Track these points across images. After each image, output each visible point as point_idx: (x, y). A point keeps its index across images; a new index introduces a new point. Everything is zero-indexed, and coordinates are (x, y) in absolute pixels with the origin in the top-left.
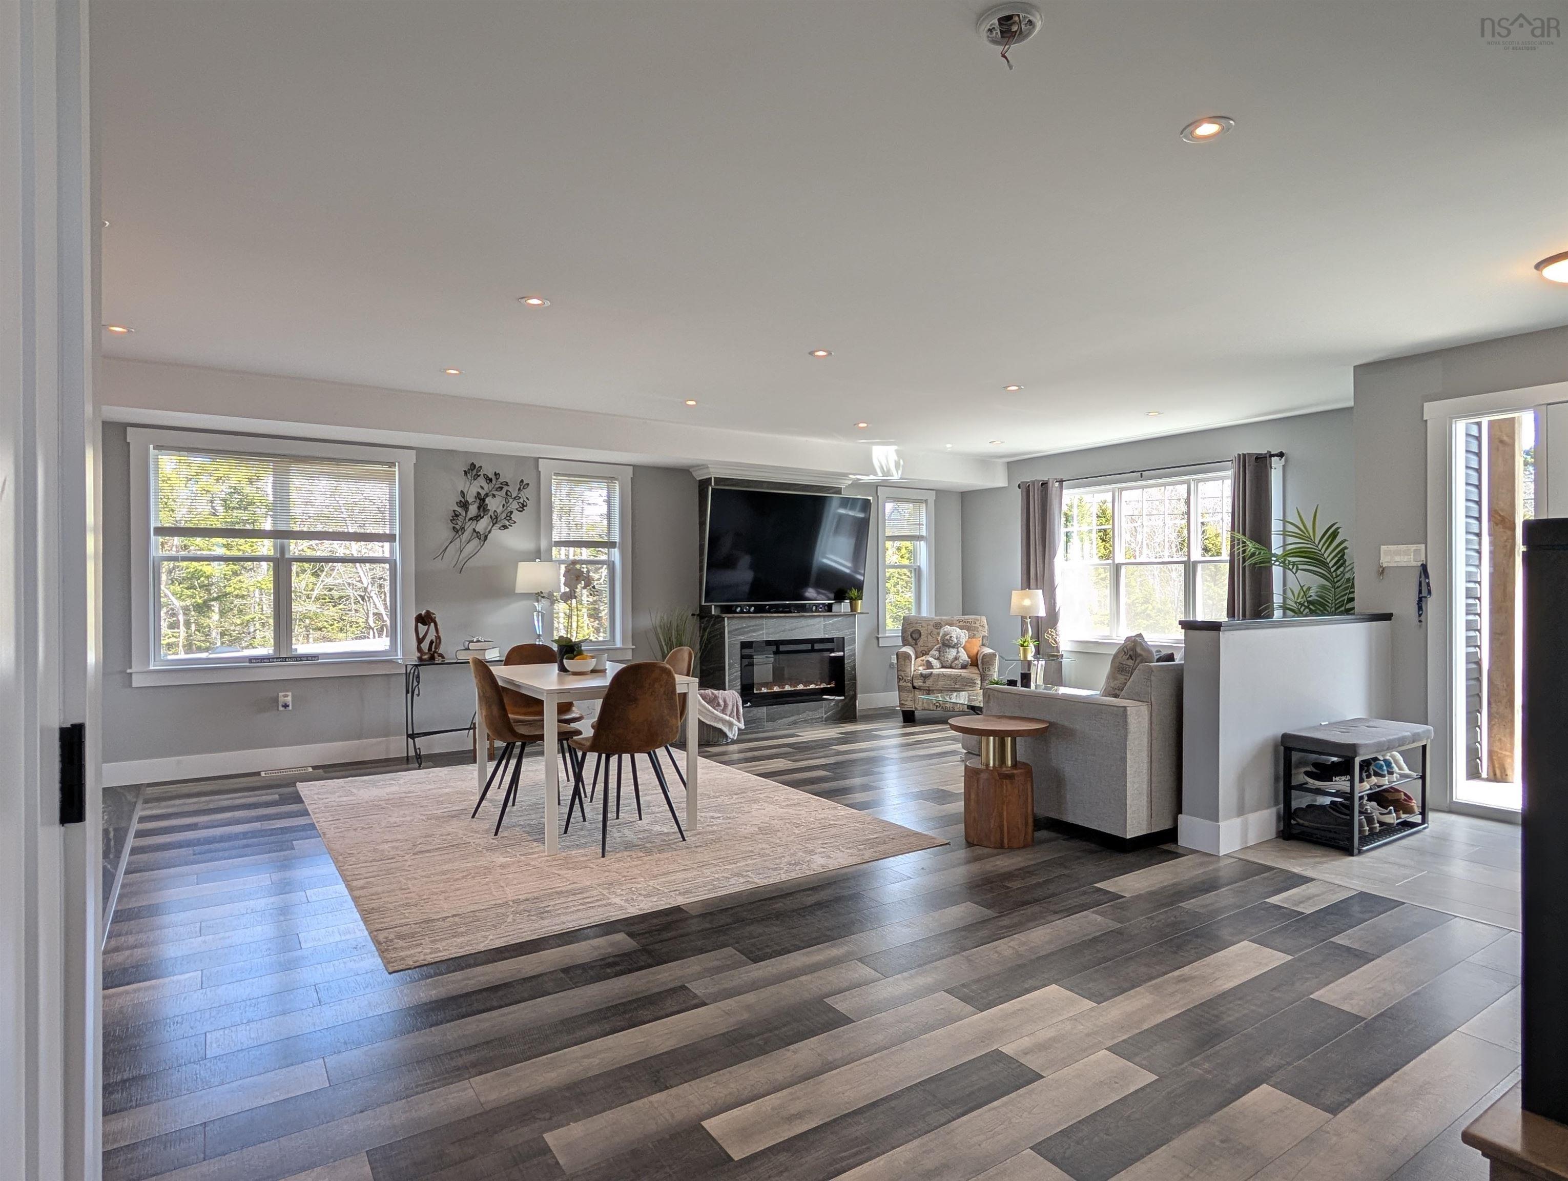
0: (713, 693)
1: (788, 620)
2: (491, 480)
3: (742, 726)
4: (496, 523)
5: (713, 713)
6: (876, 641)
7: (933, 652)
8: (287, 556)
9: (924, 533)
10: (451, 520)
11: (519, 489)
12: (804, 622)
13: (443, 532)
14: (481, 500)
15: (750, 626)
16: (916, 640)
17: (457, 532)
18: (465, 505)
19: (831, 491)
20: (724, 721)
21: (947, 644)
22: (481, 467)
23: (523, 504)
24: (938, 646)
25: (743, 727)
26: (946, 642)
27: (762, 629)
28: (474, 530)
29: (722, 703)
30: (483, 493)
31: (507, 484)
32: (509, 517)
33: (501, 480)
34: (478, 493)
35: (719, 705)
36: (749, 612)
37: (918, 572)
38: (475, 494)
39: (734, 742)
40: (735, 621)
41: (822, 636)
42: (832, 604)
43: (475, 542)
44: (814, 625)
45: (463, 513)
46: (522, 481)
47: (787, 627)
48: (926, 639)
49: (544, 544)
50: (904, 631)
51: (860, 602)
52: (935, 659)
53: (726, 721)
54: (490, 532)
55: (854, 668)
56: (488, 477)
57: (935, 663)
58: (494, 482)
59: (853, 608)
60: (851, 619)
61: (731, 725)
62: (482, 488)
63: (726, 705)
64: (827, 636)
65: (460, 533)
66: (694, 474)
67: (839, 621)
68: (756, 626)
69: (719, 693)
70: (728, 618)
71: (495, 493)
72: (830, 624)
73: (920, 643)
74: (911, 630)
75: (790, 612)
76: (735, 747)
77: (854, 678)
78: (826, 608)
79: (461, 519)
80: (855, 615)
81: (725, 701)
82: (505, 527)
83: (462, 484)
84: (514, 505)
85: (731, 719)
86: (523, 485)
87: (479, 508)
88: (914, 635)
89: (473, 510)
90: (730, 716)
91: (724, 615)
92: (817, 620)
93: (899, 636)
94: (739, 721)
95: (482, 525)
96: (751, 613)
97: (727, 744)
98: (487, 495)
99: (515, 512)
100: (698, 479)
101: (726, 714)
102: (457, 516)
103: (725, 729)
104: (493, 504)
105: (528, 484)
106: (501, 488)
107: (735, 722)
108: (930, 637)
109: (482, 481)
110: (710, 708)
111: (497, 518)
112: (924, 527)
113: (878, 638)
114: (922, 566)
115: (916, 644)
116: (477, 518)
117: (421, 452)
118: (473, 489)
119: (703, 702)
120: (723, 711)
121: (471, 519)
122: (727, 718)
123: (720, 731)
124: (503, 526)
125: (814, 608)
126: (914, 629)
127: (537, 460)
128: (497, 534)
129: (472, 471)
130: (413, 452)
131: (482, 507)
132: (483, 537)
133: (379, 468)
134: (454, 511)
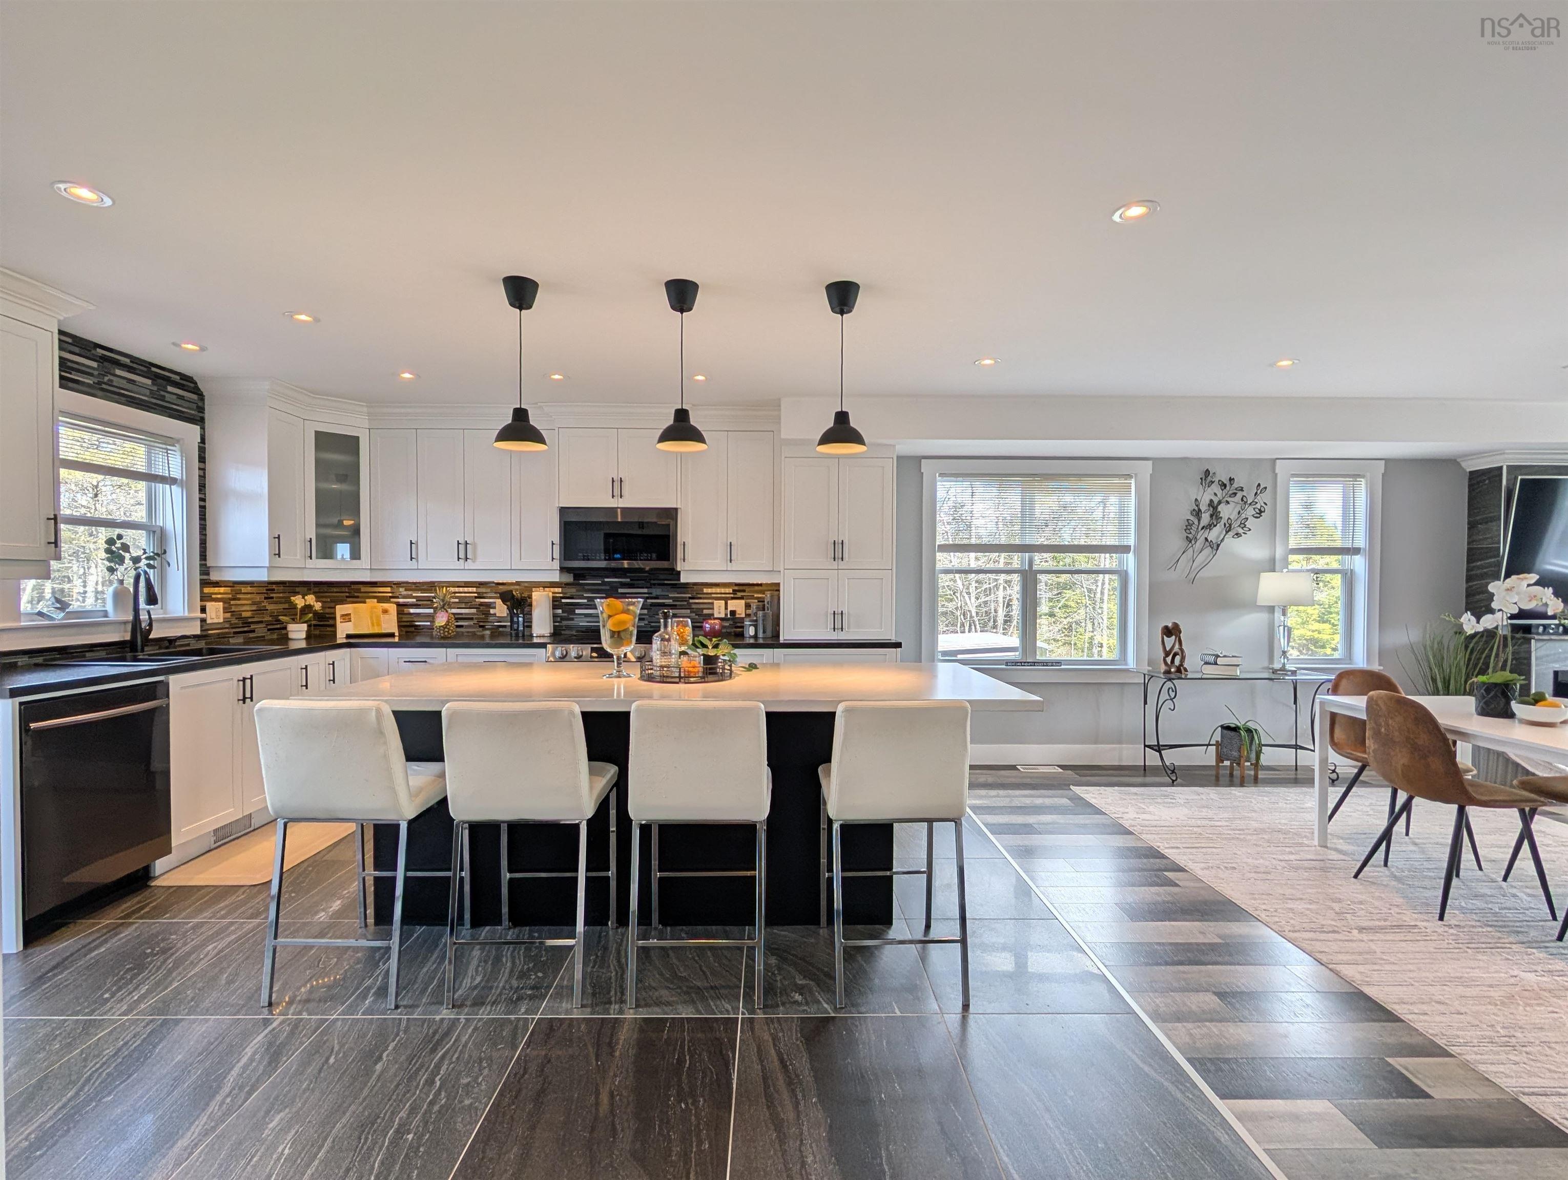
2: (1225, 486)
4: (1229, 530)
8: (1035, 567)
10: (1184, 530)
11: (1256, 493)
13: (1174, 541)
14: (1213, 507)
15: (1566, 652)
17: (1190, 542)
18: (1198, 513)
22: (1216, 473)
23: (1260, 510)
28: (1206, 539)
30: (1216, 500)
31: (1242, 490)
32: (1243, 525)
33: (1235, 485)
34: (1211, 501)
38: (1208, 502)
40: (1546, 645)
43: (1208, 551)
45: (1196, 522)
46: (1259, 485)
49: (1279, 553)
54: (1223, 540)
56: (1222, 483)
58: (1228, 488)
62: (1215, 494)
65: (1193, 542)
66: (1463, 464)
71: (1229, 499)
79: (1194, 528)
82: (1238, 535)
83: (1196, 491)
84: (1250, 511)
86: (1260, 489)
87: (1211, 516)
89: (1206, 518)
95: (1214, 534)
98: (1220, 502)
99: (1251, 519)
100: (1468, 470)
102: (1190, 525)
104: (1226, 511)
105: (1266, 488)
106: (1235, 494)
109: (1216, 488)
111: (1230, 525)
116: (1210, 527)
117: (1157, 461)
118: (1207, 496)
121: (1204, 528)
124: (1237, 534)
127: (1274, 461)
128: (1230, 543)
129: (1207, 477)
130: (1150, 462)
131: (1215, 515)
132: (1215, 547)
133: (1116, 481)
134: (1186, 520)
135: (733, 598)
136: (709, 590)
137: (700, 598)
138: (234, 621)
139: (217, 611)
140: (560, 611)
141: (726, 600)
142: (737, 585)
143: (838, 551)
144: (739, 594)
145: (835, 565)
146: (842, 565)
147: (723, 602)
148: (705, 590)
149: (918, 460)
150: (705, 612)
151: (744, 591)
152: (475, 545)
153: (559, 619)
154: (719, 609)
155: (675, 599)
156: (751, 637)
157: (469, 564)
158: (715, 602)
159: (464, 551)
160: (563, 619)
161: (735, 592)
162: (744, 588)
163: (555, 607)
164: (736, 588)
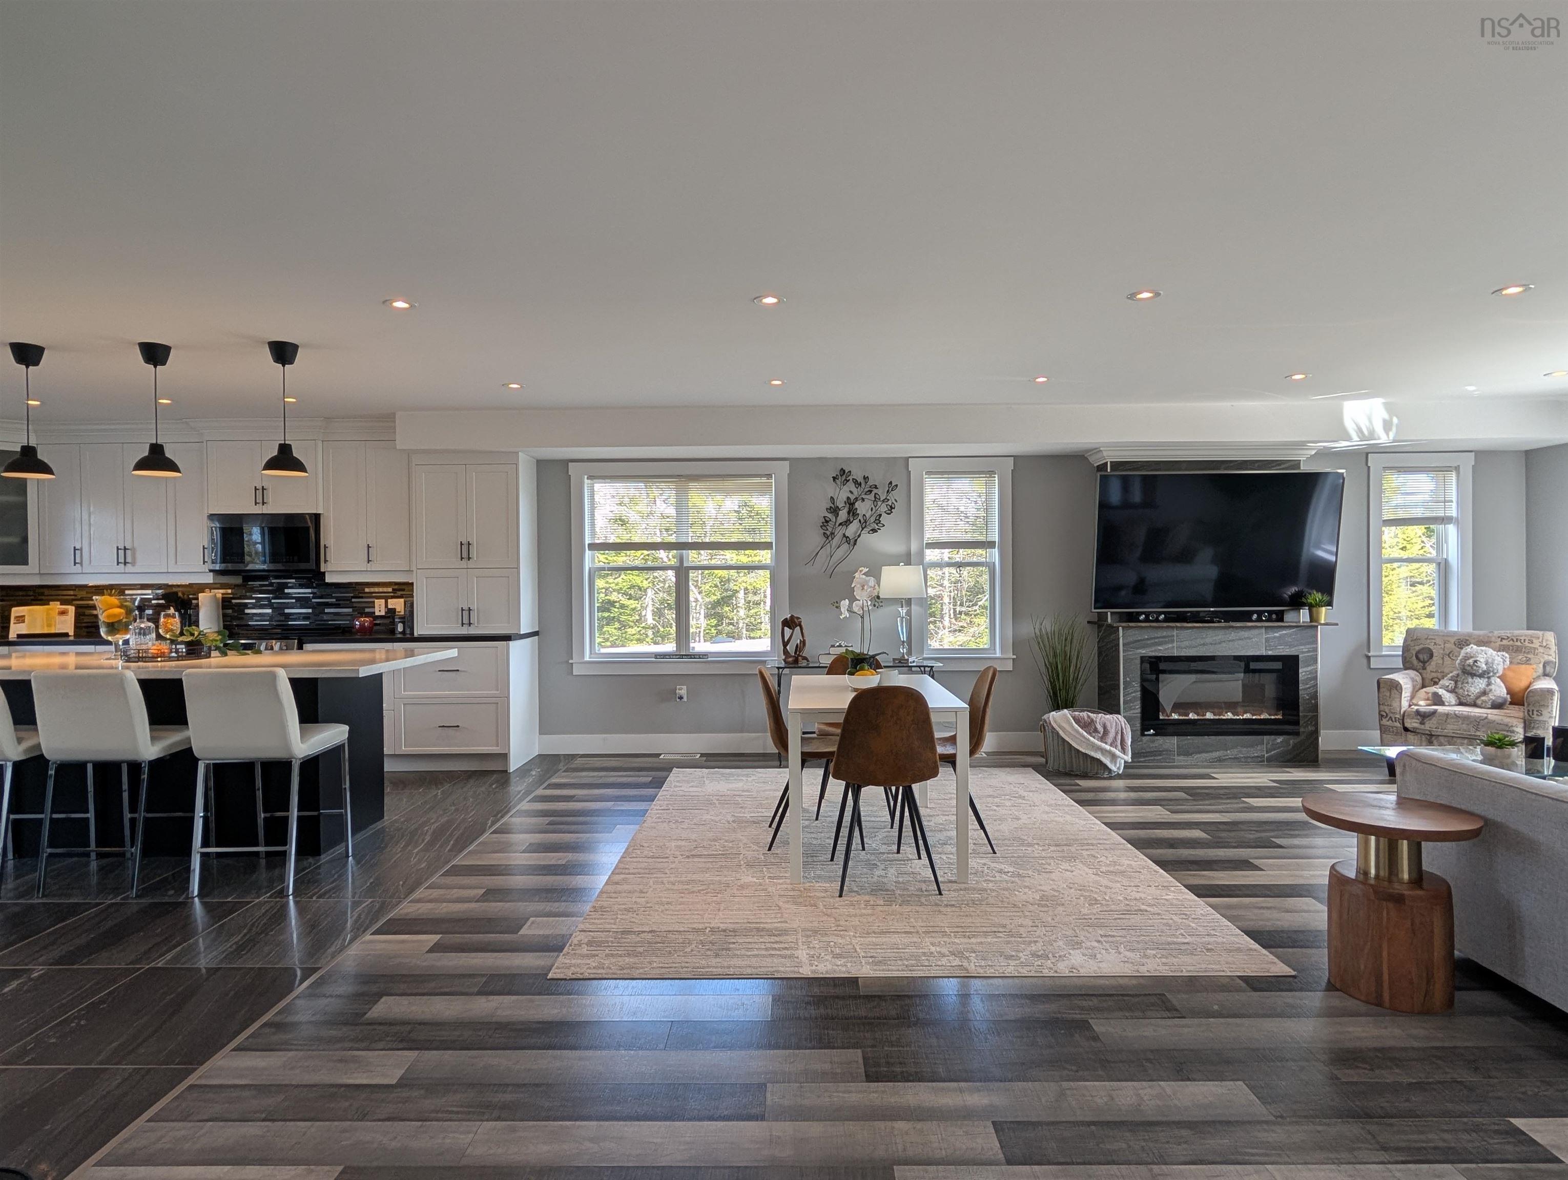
0: (1089, 717)
1: (1210, 632)
2: (860, 484)
3: (1128, 758)
4: (865, 526)
5: (1088, 740)
6: (1365, 661)
7: (1445, 682)
8: (685, 565)
9: (1453, 512)
10: (821, 526)
11: (888, 491)
12: (1233, 635)
13: (814, 538)
14: (851, 504)
15: (1155, 638)
16: (1424, 662)
17: (827, 538)
18: (835, 510)
19: (1283, 466)
20: (1103, 751)
21: (1469, 671)
22: (850, 472)
23: (891, 507)
24: (1455, 673)
25: (1130, 760)
26: (1468, 668)
27: (1173, 641)
28: (844, 535)
29: (1100, 729)
30: (852, 497)
31: (876, 487)
32: (878, 521)
33: (870, 483)
34: (848, 498)
35: (1096, 730)
36: (1157, 620)
37: (1444, 568)
38: (845, 499)
39: (1119, 777)
40: (1130, 632)
41: (1263, 652)
42: (1283, 612)
43: (846, 546)
44: (1250, 638)
45: (834, 520)
46: (891, 483)
47: (1208, 640)
48: (1440, 662)
49: (914, 547)
50: (1406, 648)
51: (1323, 610)
52: (1447, 691)
53: (1106, 751)
54: (859, 536)
55: (1315, 696)
56: (857, 481)
57: (1447, 696)
58: (863, 485)
59: (1313, 618)
60: (1310, 632)
61: (1114, 757)
62: (851, 492)
63: (1106, 732)
64: (1270, 653)
65: (830, 539)
66: (1090, 459)
67: (1291, 635)
68: (1164, 637)
69: (1100, 718)
70: (1123, 628)
71: (865, 497)
72: (1275, 637)
73: (1432, 666)
74: (1417, 648)
75: (1213, 622)
76: (1120, 783)
77: (1315, 708)
78: (1274, 616)
79: (831, 524)
80: (1317, 627)
81: (1105, 727)
82: (874, 531)
83: (831, 489)
84: (883, 508)
85: (1113, 749)
86: (892, 487)
87: (849, 513)
88: (1421, 656)
89: (843, 515)
90: (1111, 745)
91: (1118, 624)
92: (1256, 632)
93: (1397, 656)
94: (1123, 750)
95: (852, 530)
96: (1160, 621)
97: (1111, 778)
98: (856, 499)
99: (884, 515)
101: (1106, 743)
102: (827, 522)
103: (1106, 761)
104: (863, 508)
105: (896, 486)
106: (871, 491)
107: (1118, 753)
108: (1446, 658)
109: (851, 486)
110: (1085, 734)
111: (866, 522)
112: (1454, 505)
113: (1368, 658)
114: (1450, 559)
115: (1424, 668)
116: (847, 523)
117: (795, 463)
118: (842, 494)
119: (1076, 726)
120: (1103, 739)
121: (840, 524)
122: (1108, 747)
123: (1099, 761)
124: (872, 530)
125: (1255, 617)
126: (1422, 646)
127: (907, 459)
128: (867, 539)
129: (842, 476)
130: (787, 463)
131: (852, 512)
132: (852, 542)
133: (757, 480)
134: (824, 517)
135: (392, 597)
136: (372, 590)
137: (362, 597)
140: (230, 611)
141: (386, 599)
142: (396, 584)
143: (465, 551)
144: (399, 593)
145: (464, 563)
146: (471, 564)
147: (384, 601)
148: (367, 590)
149: (565, 463)
150: (367, 610)
151: (403, 590)
152: (133, 550)
153: (229, 619)
154: (379, 608)
155: (338, 599)
156: (400, 633)
157: (129, 568)
158: (376, 601)
159: (124, 556)
160: (233, 618)
161: (394, 591)
162: (403, 587)
163: (224, 607)
164: (396, 587)
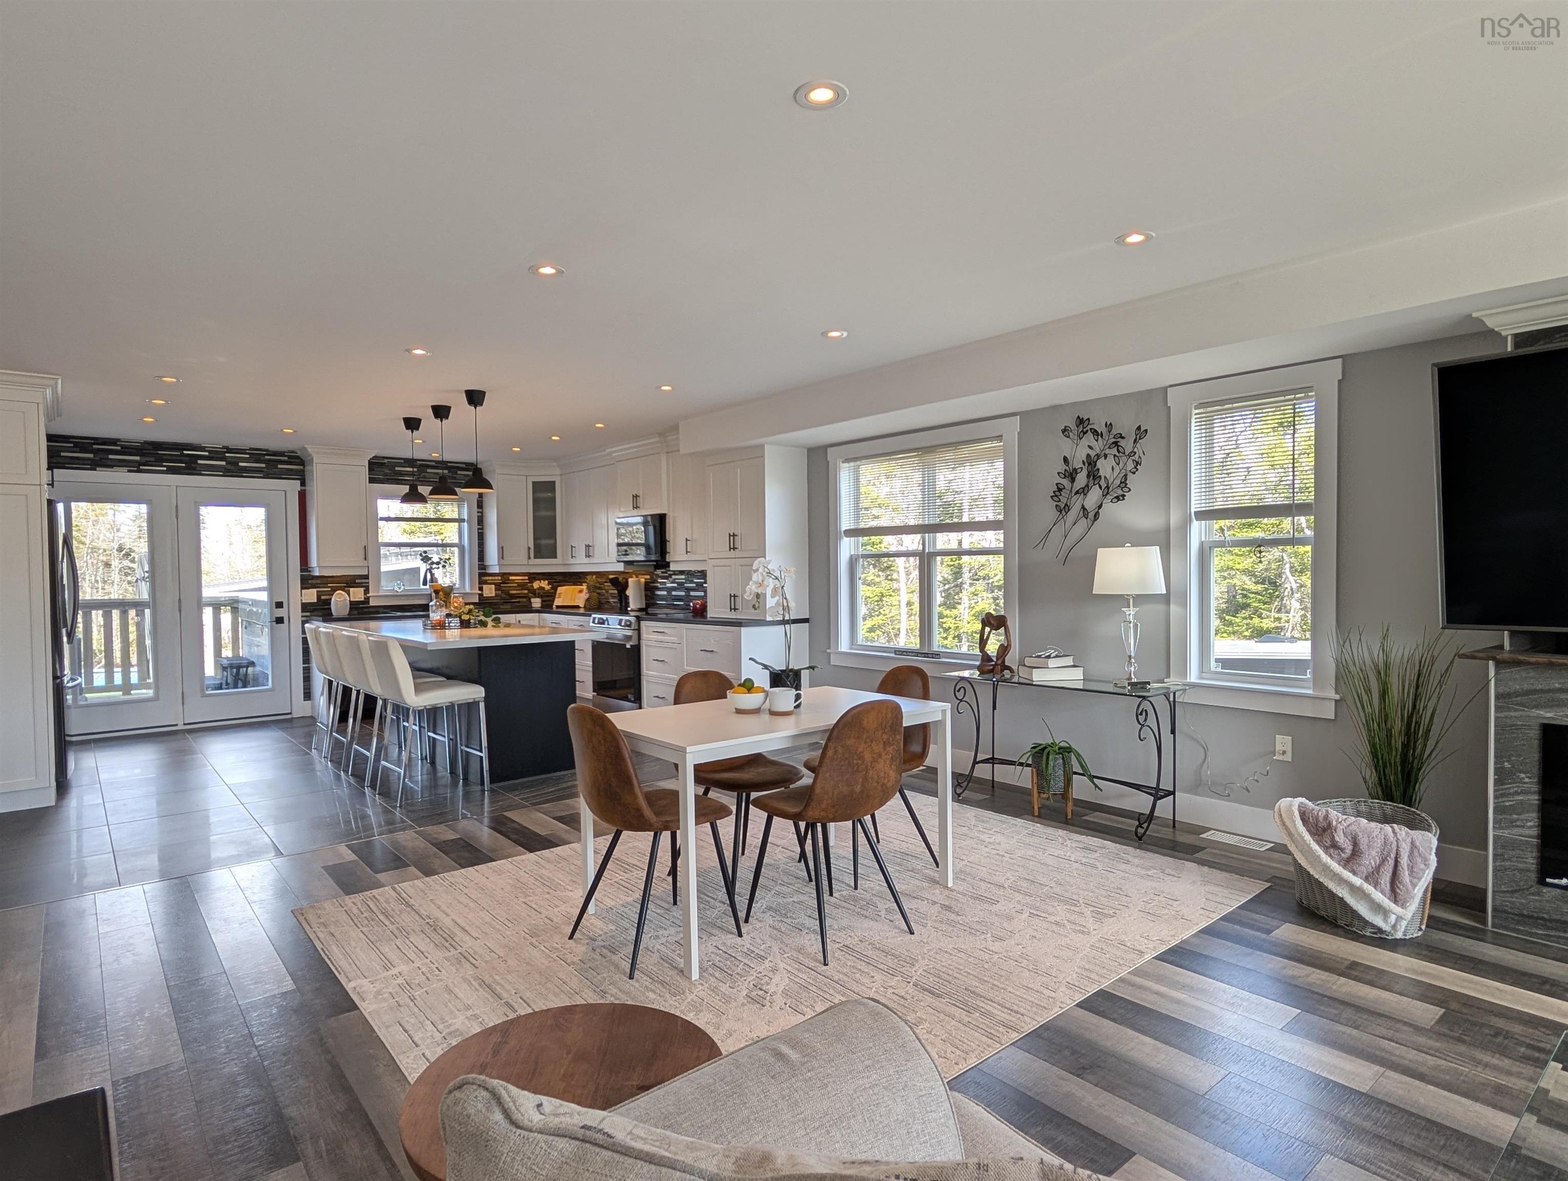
2: (1101, 435)
4: (1108, 493)
8: (929, 550)
10: (1052, 497)
11: (1135, 441)
13: (1049, 512)
14: (1091, 463)
17: (1061, 512)
18: (1071, 475)
22: (1088, 419)
23: (1137, 463)
28: (1083, 507)
30: (1092, 454)
31: (1121, 437)
32: (1124, 483)
33: (1114, 432)
34: (1088, 456)
38: (1083, 458)
43: (1083, 523)
45: (1069, 487)
46: (1139, 428)
49: (1175, 518)
54: (1100, 507)
56: (1096, 431)
58: (1105, 436)
62: (1090, 447)
65: (1065, 512)
71: (1107, 451)
79: (1065, 493)
82: (1119, 498)
83: (1066, 447)
84: (1130, 465)
86: (1141, 433)
87: (1088, 476)
89: (1082, 479)
95: (1091, 499)
98: (1098, 456)
99: (1130, 475)
102: (1060, 490)
104: (1105, 467)
105: (1146, 431)
106: (1115, 443)
109: (1090, 439)
111: (1108, 487)
116: (1084, 491)
117: (1028, 417)
118: (1079, 452)
121: (1077, 493)
124: (1116, 498)
127: (1165, 389)
128: (1110, 509)
129: (1079, 426)
130: (1018, 419)
131: (1094, 475)
132: (1091, 515)
133: (988, 445)
134: (1057, 484)
138: (503, 595)
139: (491, 589)
143: (733, 542)
